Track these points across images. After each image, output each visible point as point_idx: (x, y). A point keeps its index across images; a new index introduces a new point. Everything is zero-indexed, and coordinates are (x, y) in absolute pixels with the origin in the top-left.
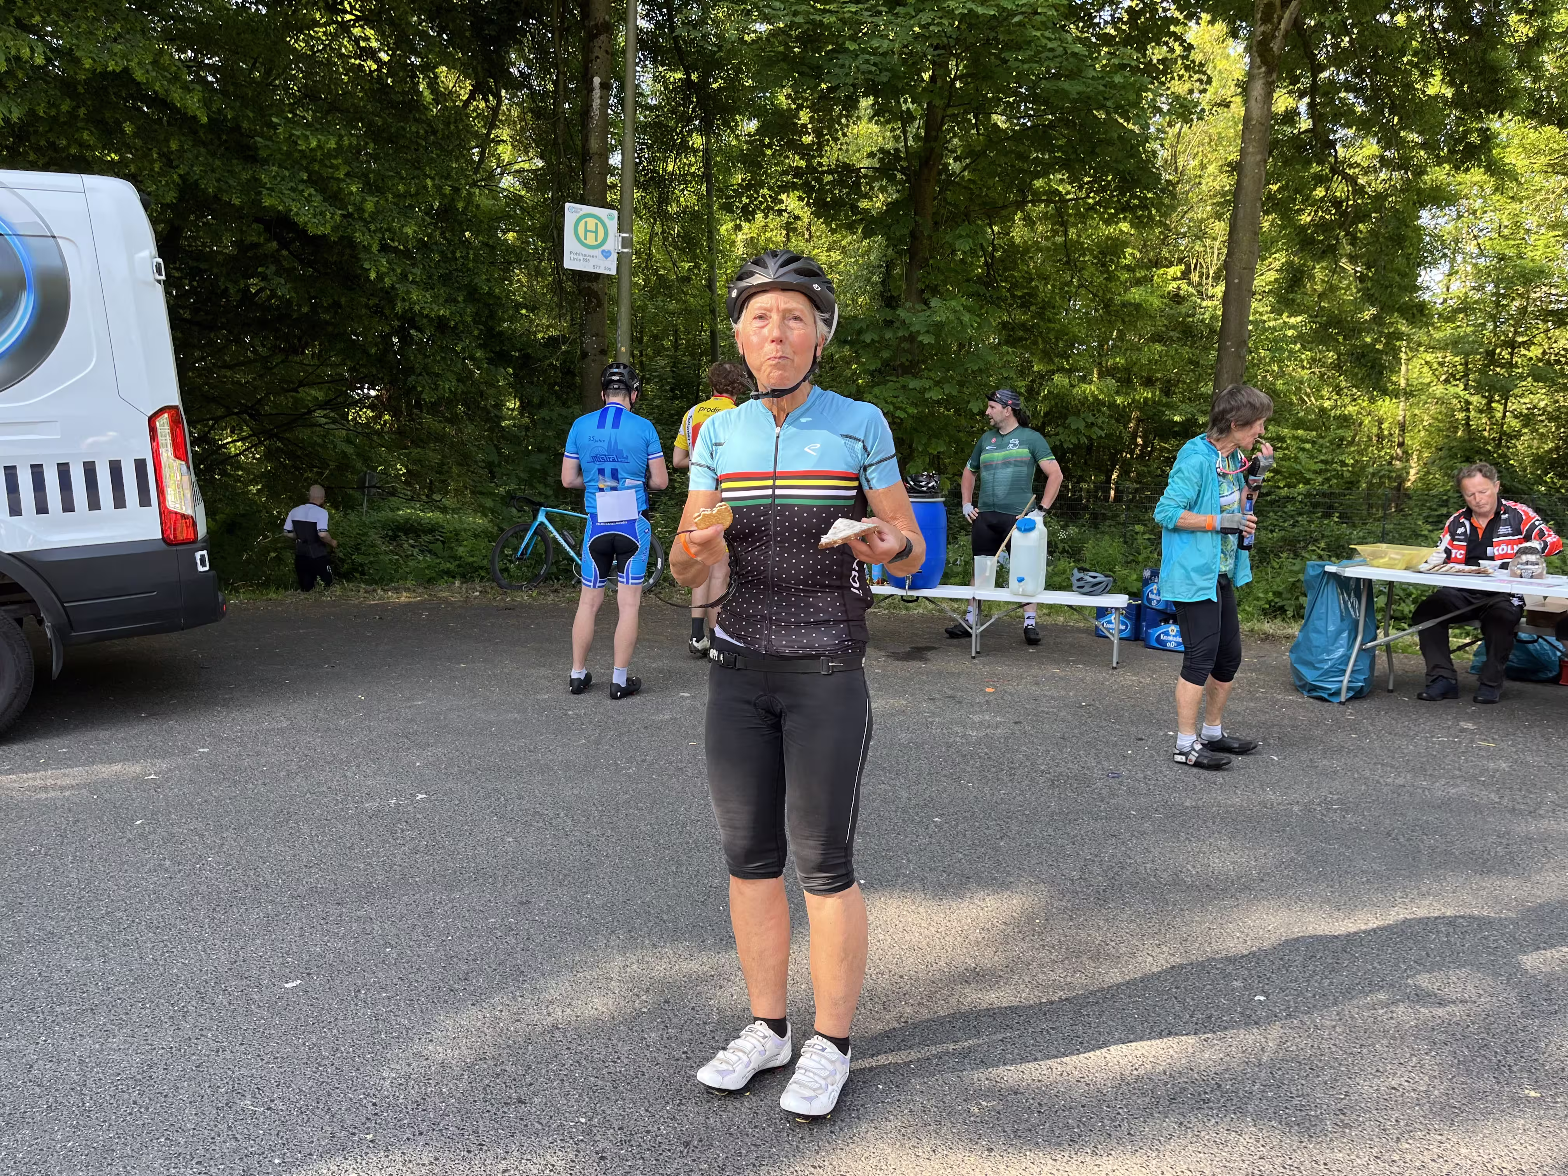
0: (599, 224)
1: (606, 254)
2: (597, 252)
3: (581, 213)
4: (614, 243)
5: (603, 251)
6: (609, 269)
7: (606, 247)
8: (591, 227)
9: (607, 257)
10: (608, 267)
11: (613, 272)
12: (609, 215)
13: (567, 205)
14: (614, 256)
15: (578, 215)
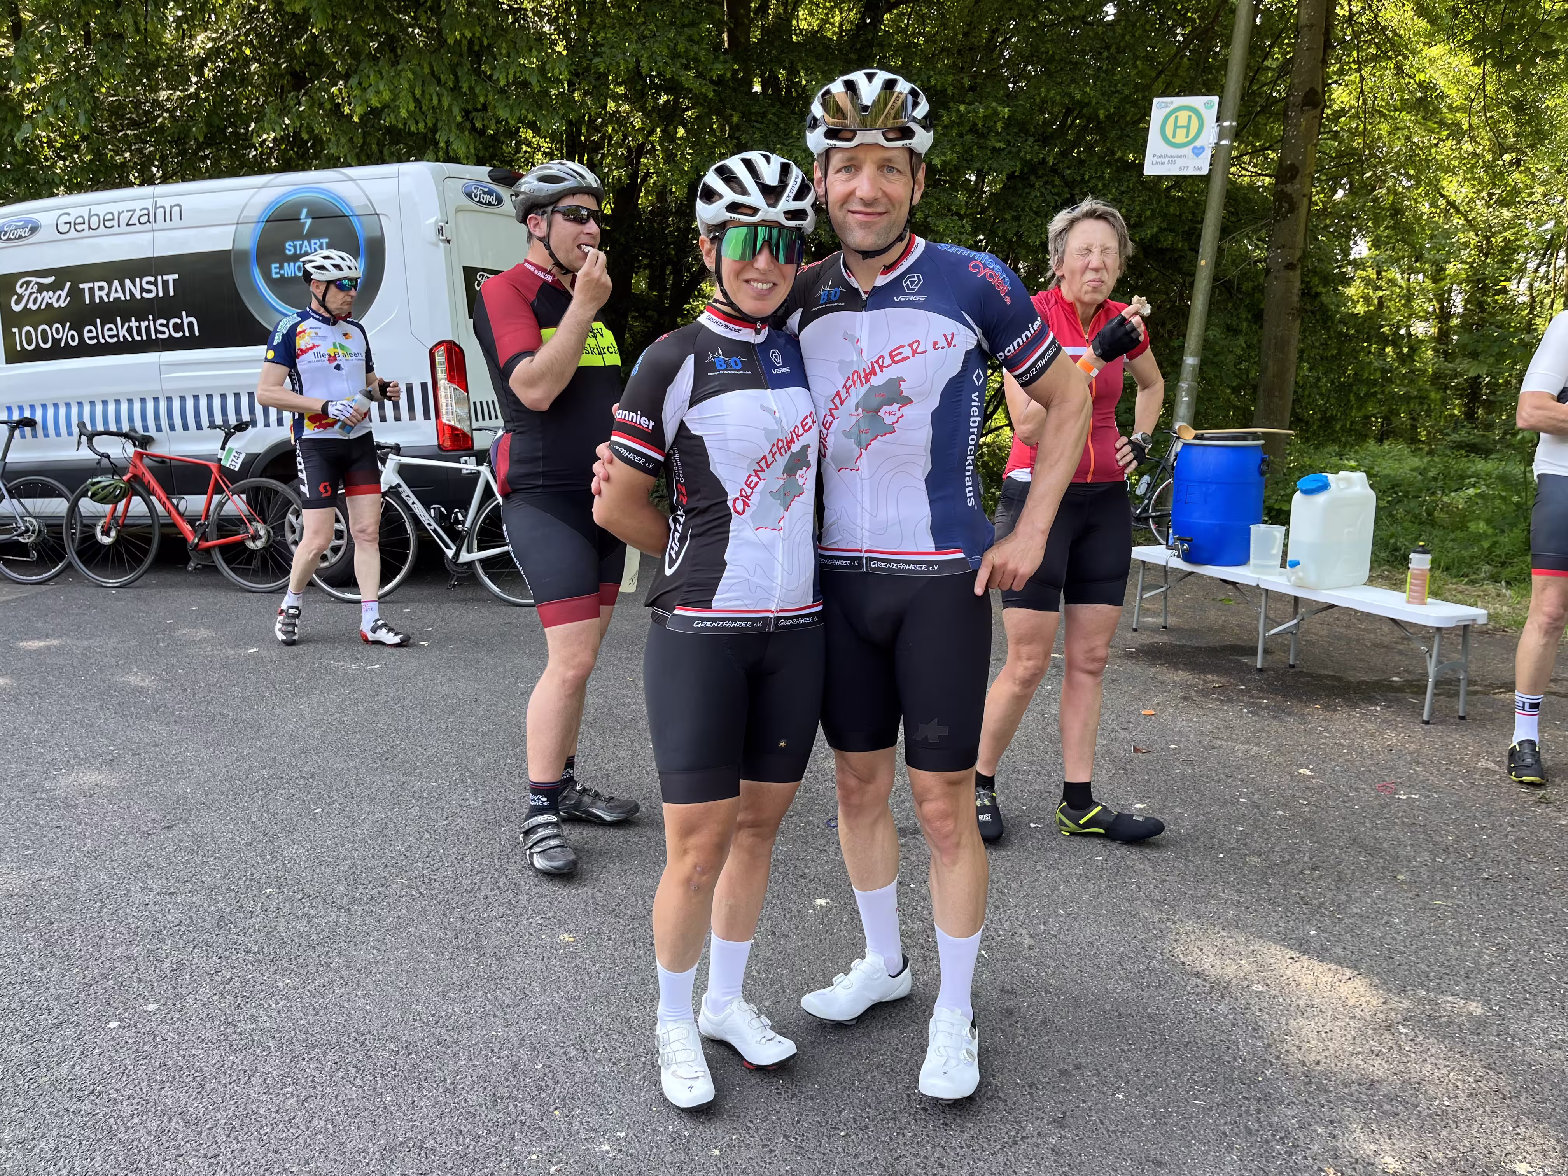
0: (1194, 118)
1: (1198, 152)
2: (1187, 151)
3: (1172, 107)
4: (1210, 136)
5: (1195, 148)
6: (1199, 169)
7: (1198, 144)
8: (1183, 121)
9: (1197, 155)
10: (1200, 166)
11: (1205, 172)
12: (1208, 105)
13: (1156, 100)
14: (1208, 154)
15: (1168, 110)
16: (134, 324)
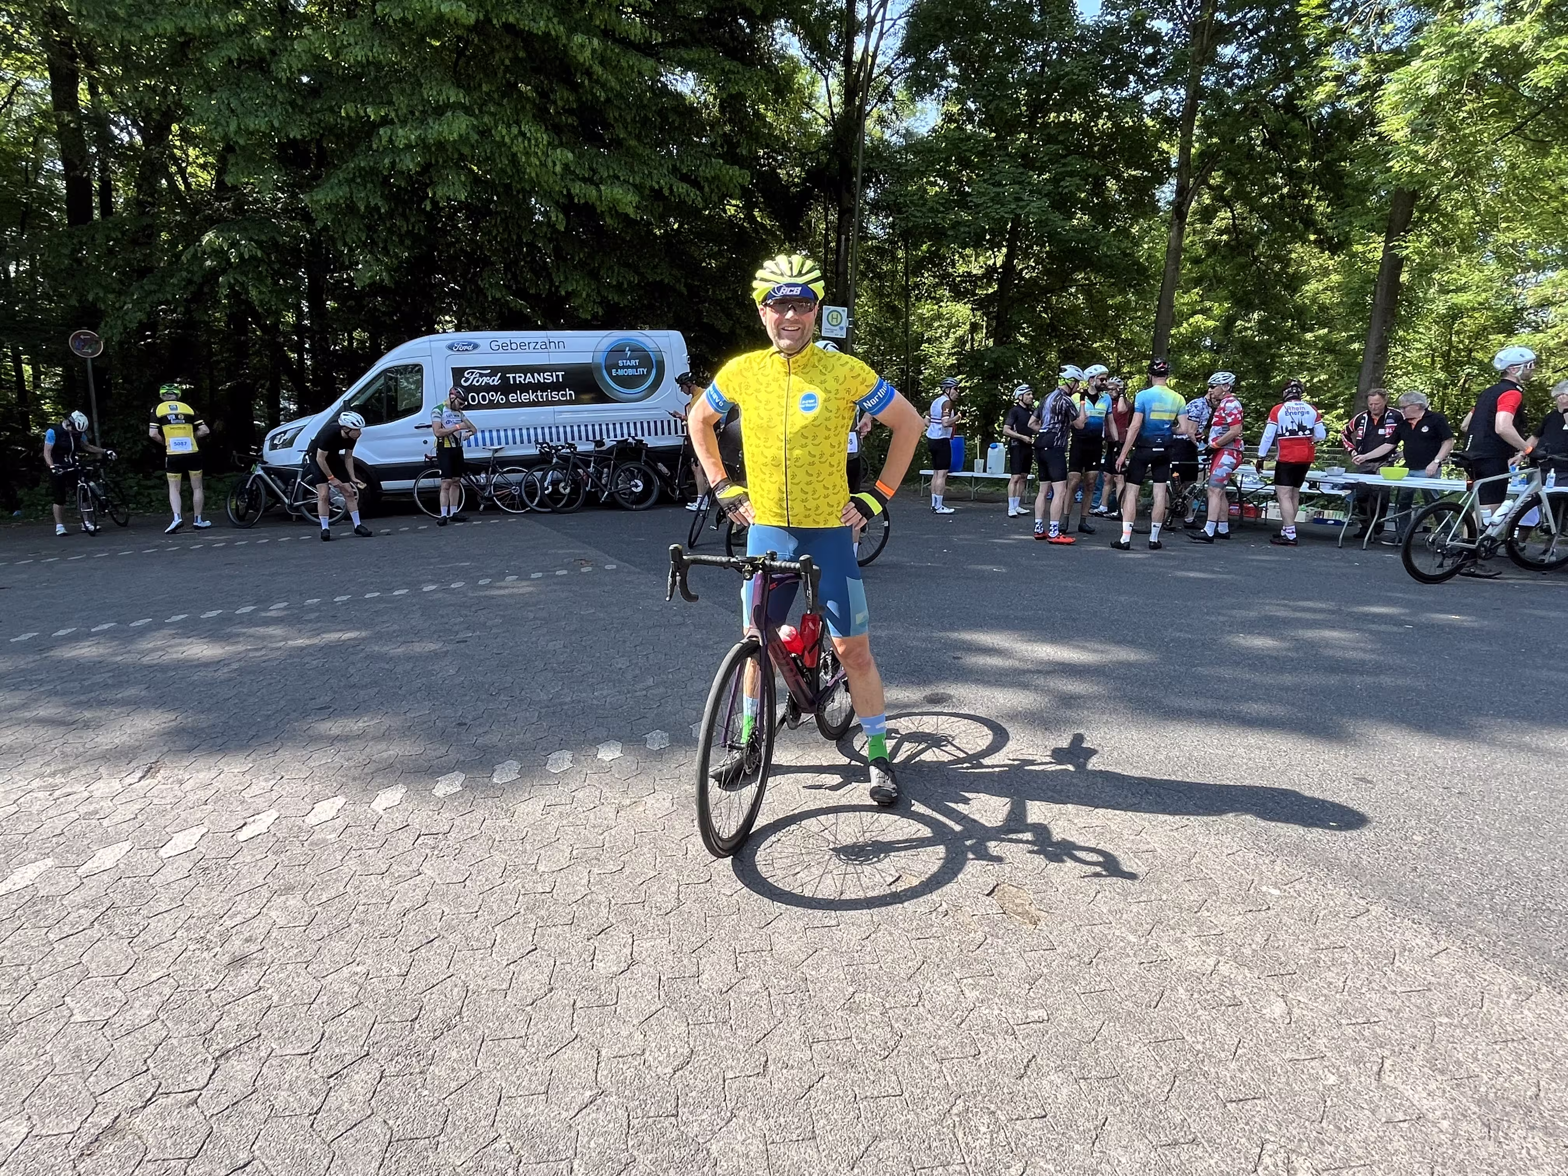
0: (839, 314)
1: (841, 328)
4: (845, 323)
9: (842, 330)
12: (843, 311)
16: (539, 393)
